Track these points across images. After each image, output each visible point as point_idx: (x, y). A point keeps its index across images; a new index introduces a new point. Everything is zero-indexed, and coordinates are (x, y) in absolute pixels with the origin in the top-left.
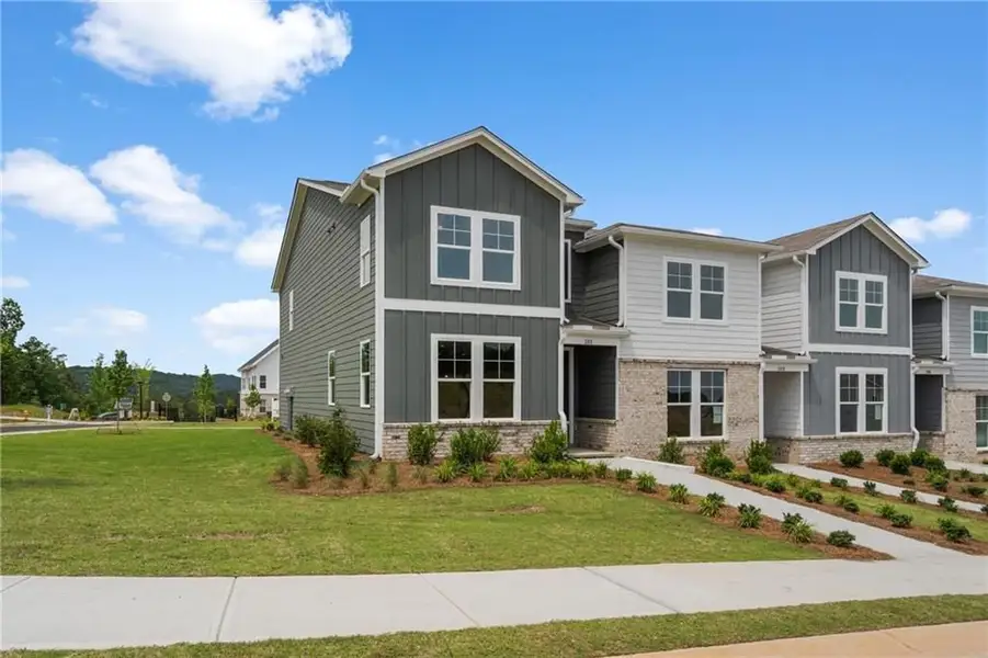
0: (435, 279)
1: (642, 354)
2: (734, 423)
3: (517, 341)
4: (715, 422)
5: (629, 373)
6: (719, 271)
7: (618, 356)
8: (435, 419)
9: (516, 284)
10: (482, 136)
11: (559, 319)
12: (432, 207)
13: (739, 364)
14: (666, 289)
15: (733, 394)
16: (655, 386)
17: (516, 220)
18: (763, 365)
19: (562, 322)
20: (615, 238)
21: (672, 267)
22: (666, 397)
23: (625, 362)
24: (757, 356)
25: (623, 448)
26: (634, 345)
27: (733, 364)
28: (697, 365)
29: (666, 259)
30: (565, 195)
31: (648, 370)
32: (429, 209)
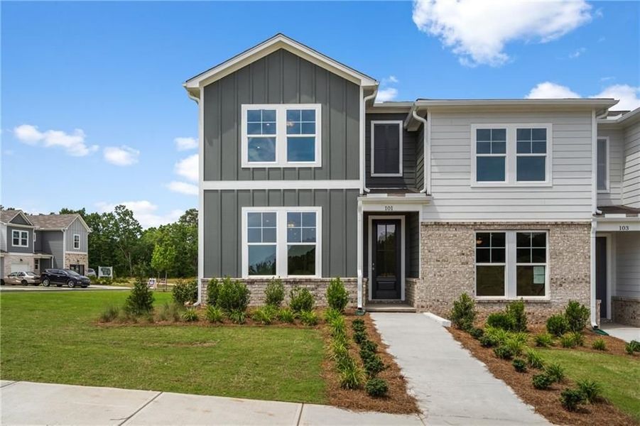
0: (245, 163)
1: (445, 218)
2: (558, 283)
3: (318, 211)
4: (536, 281)
5: (430, 235)
6: (541, 134)
7: (421, 220)
8: (245, 275)
9: (317, 162)
10: (280, 41)
11: (359, 190)
12: (243, 105)
13: (563, 224)
14: (474, 155)
15: (556, 255)
16: (459, 247)
17: (317, 108)
18: (594, 225)
19: (361, 192)
20: (418, 114)
21: (481, 134)
22: (475, 257)
23: (427, 226)
24: (590, 215)
25: (424, 304)
26: (439, 209)
27: (556, 224)
28: (511, 226)
29: (475, 127)
30: (360, 80)
31: (452, 232)
32: (240, 106)
